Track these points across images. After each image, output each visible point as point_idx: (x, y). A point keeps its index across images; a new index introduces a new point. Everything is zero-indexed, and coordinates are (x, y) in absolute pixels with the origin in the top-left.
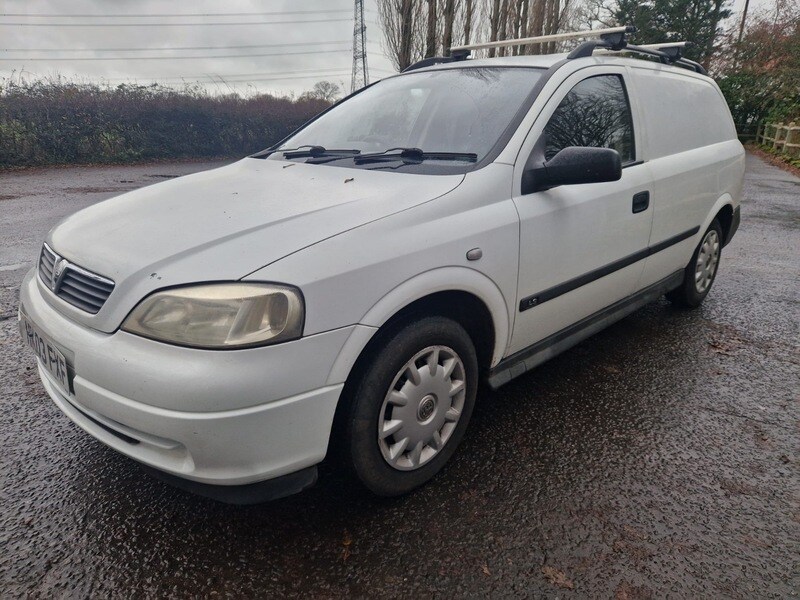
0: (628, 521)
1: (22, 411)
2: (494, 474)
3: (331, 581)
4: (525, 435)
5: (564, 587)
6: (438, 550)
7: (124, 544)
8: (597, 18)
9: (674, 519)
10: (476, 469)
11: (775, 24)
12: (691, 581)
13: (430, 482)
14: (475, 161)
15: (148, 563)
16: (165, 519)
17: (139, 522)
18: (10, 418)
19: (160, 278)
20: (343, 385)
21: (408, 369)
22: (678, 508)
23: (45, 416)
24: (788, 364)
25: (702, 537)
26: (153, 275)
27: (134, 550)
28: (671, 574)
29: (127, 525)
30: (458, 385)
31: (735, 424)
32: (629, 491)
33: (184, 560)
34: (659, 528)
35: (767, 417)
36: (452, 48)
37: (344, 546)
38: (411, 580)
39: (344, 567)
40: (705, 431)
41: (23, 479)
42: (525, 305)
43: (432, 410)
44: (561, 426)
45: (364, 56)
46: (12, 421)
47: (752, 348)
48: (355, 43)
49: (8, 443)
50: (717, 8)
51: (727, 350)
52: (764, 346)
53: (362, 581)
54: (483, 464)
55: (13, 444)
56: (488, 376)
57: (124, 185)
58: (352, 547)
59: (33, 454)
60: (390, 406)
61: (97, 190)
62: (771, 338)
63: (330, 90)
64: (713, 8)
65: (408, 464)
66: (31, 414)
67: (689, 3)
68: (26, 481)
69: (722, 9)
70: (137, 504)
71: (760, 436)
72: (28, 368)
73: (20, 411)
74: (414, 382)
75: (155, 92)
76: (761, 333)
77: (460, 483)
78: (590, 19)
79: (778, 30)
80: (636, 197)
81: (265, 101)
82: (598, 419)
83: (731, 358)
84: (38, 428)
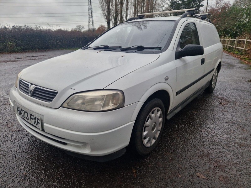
0: (216, 157)
1: (10, 136)
2: (172, 146)
3: (134, 184)
4: (177, 133)
5: (204, 179)
6: (163, 171)
7: (61, 178)
8: (164, 6)
9: (228, 156)
10: (166, 145)
11: (216, 9)
12: (239, 173)
13: (154, 150)
14: (161, 49)
15: (71, 184)
16: (72, 169)
17: (64, 171)
18: (6, 139)
19: (74, 89)
20: (135, 121)
21: (150, 115)
22: (228, 152)
23: (18, 138)
24: (243, 108)
25: (237, 160)
26: (71, 88)
27: (65, 180)
28: (232, 172)
29: (60, 172)
30: (161, 119)
31: (235, 126)
32: (213, 148)
33: (83, 182)
34: (225, 158)
35: (243, 124)
36: (138, 15)
37: (134, 173)
38: (158, 182)
39: (136, 179)
40: (227, 129)
41: (18, 160)
42: (177, 94)
43: (155, 128)
44: (186, 130)
45: (92, 17)
46: (7, 141)
47: (231, 103)
48: (89, 13)
49: (8, 148)
50: (199, 4)
51: (225, 105)
52: (235, 103)
53: (143, 183)
54: (167, 143)
55: (10, 148)
56: (167, 116)
57: (19, 59)
58: (136, 172)
59: (19, 151)
60: (146, 127)
61: (10, 61)
62: (236, 101)
63: (81, 28)
64: (198, 4)
65: (149, 145)
66: (13, 138)
67: (191, 2)
68: (19, 160)
69: (201, 4)
70: (61, 164)
71: (243, 129)
72: (7, 122)
73: (8, 137)
74: (151, 119)
75: (25, 28)
76: (232, 99)
77: (163, 150)
78: (162, 7)
79: (217, 10)
80: (202, 60)
81: (60, 31)
82: (196, 127)
83: (227, 107)
84: (17, 142)
